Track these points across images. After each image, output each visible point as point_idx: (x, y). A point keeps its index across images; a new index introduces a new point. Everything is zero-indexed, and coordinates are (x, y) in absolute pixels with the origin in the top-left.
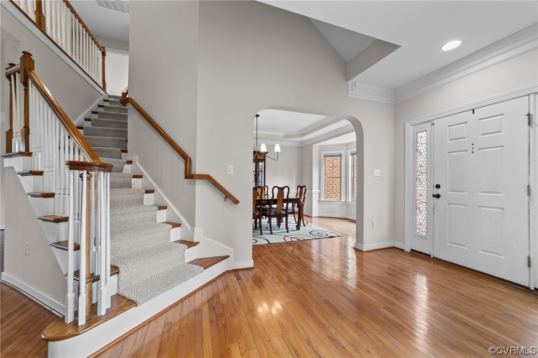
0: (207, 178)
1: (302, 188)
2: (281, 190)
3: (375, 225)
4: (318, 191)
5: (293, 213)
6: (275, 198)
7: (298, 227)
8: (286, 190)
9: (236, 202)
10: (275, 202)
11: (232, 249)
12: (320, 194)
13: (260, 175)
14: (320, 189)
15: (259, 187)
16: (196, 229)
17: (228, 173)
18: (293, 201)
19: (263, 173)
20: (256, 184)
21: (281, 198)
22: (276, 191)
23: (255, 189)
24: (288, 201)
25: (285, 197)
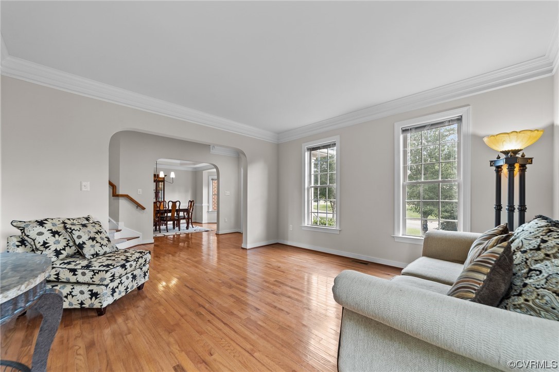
0: (127, 197)
1: (191, 202)
2: (174, 203)
3: (226, 220)
4: (207, 204)
5: (184, 218)
6: (170, 208)
7: (187, 228)
8: (178, 204)
9: (144, 209)
10: (170, 211)
11: (141, 234)
12: (208, 207)
13: (160, 193)
14: (208, 203)
15: (159, 202)
16: (120, 223)
17: (139, 193)
18: (184, 210)
19: (163, 191)
20: (156, 200)
21: (175, 209)
22: (171, 204)
23: (155, 203)
24: (179, 210)
25: (177, 208)
